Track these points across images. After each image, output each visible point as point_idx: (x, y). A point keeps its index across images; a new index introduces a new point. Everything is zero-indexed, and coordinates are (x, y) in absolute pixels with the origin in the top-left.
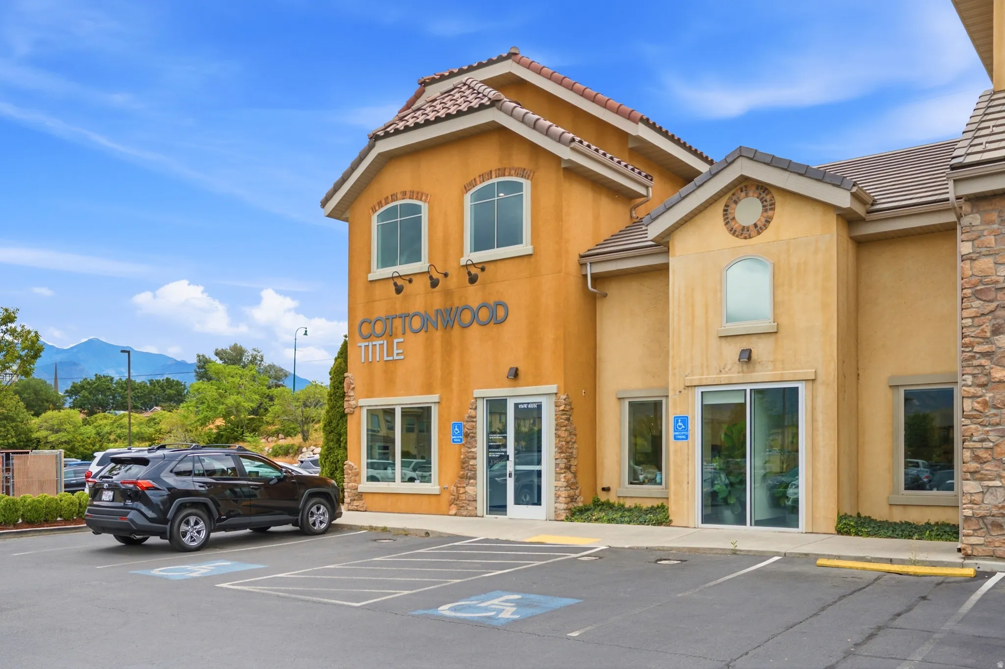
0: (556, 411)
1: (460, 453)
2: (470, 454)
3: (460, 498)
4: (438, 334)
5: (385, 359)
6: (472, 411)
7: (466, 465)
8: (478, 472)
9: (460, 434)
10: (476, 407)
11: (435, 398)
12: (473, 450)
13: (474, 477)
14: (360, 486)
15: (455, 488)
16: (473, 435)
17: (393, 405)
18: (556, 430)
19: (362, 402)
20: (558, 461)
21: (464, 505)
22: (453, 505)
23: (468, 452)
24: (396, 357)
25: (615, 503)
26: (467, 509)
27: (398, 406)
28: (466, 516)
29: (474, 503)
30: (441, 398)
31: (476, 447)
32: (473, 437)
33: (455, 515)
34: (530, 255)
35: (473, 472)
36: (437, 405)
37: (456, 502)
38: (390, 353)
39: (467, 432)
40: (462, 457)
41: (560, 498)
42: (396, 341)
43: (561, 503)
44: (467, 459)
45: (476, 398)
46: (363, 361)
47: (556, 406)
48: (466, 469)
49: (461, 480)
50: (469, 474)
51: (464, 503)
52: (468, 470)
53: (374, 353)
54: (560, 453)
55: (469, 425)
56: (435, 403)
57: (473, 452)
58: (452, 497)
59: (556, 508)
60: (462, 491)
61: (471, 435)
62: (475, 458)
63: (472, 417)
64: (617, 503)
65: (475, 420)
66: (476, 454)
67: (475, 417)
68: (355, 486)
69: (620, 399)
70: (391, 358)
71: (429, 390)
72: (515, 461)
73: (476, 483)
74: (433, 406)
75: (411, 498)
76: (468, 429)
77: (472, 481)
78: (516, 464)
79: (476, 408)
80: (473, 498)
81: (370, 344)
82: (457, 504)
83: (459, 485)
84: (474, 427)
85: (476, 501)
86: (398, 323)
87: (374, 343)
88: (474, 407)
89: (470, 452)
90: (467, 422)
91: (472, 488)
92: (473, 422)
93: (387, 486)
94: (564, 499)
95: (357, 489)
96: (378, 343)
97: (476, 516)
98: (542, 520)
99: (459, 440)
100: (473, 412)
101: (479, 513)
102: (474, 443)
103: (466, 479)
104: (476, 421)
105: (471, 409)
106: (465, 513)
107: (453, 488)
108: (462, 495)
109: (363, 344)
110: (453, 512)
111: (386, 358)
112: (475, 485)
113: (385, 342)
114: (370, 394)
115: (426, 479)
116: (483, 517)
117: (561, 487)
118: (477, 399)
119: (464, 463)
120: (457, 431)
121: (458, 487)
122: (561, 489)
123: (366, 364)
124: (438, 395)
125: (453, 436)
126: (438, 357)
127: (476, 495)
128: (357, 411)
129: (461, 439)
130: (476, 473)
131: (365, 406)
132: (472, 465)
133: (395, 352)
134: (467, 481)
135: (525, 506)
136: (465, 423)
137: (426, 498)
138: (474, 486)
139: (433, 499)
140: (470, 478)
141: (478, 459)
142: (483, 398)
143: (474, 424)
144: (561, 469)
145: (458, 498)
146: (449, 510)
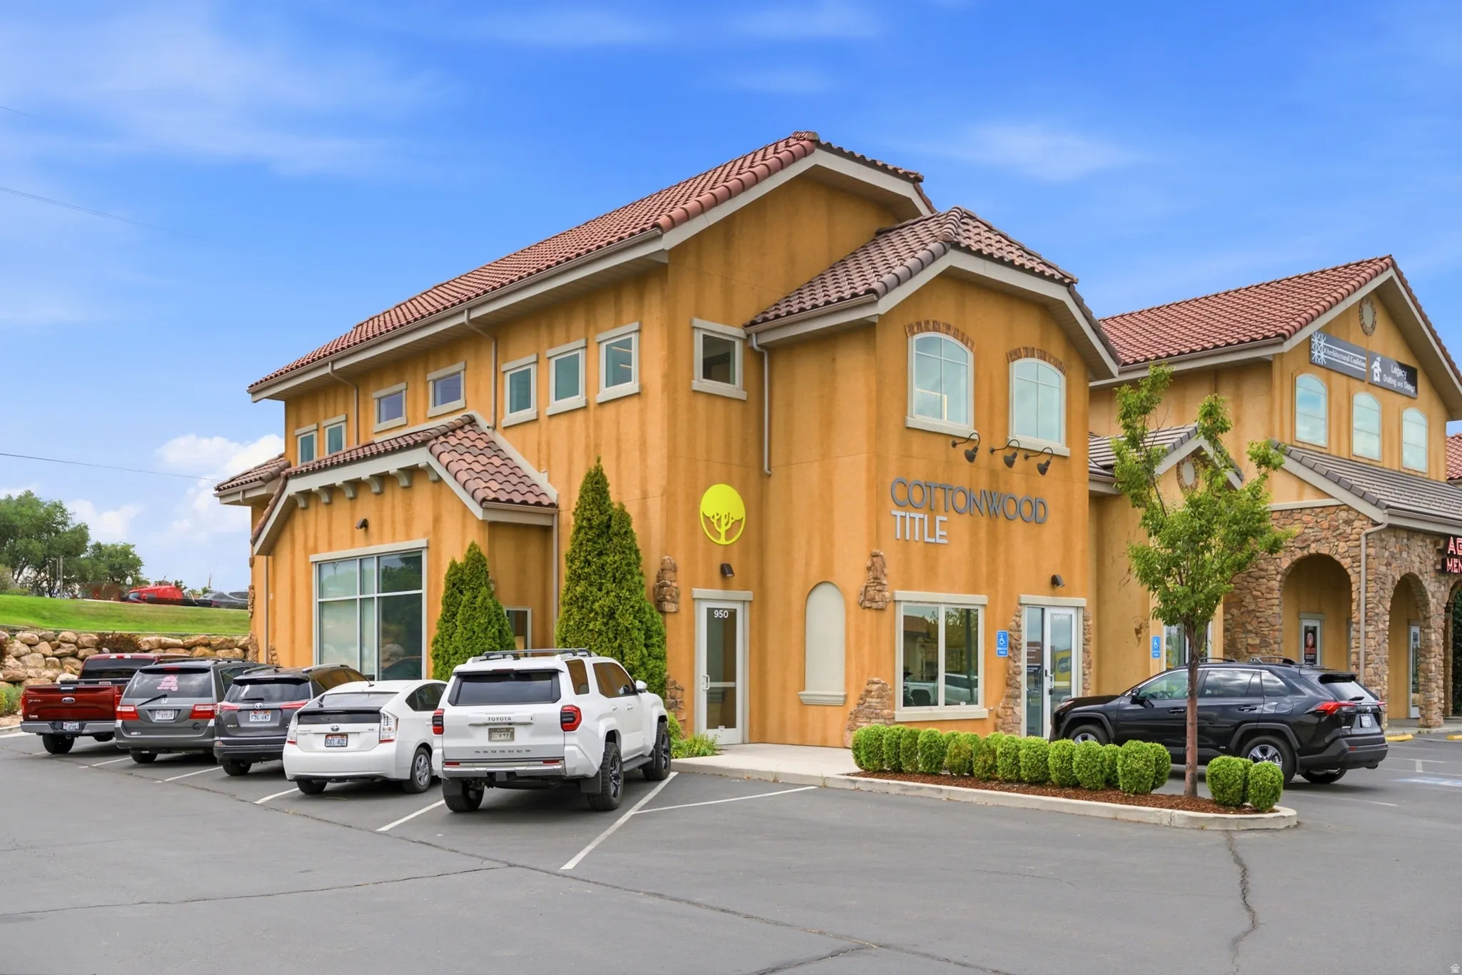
0: (1084, 626)
1: (1007, 668)
2: (1017, 669)
3: (1007, 721)
4: (984, 521)
5: (925, 540)
6: (1018, 618)
7: (1010, 682)
8: (1022, 690)
9: (1005, 646)
10: (1021, 614)
11: (982, 599)
12: (1019, 664)
13: (1018, 697)
14: (896, 713)
15: (1002, 710)
17: (936, 603)
18: (1084, 645)
19: (900, 594)
21: (1011, 729)
23: (1014, 667)
24: (939, 541)
27: (942, 605)
30: (987, 601)
31: (1021, 661)
32: (1020, 649)
34: (1065, 457)
35: (1017, 691)
36: (984, 609)
37: (1003, 726)
38: (932, 533)
39: (1014, 643)
42: (939, 518)
44: (1013, 675)
45: (1022, 604)
46: (898, 537)
47: (1085, 620)
48: (1010, 687)
49: (1008, 699)
50: (1014, 693)
51: (1011, 726)
52: (1013, 688)
53: (912, 528)
56: (981, 606)
57: (1019, 666)
58: (1000, 720)
60: (1009, 712)
62: (1020, 674)
63: (1019, 626)
65: (1020, 629)
66: (1021, 669)
67: (1021, 626)
68: (891, 714)
70: (932, 540)
71: (975, 590)
72: (1051, 677)
73: (1020, 703)
74: (979, 609)
76: (1015, 639)
77: (1016, 701)
79: (1021, 616)
80: (1020, 719)
81: (908, 514)
82: (1004, 729)
83: (1006, 706)
84: (1020, 638)
85: (1021, 723)
86: (939, 494)
87: (912, 515)
89: (1017, 666)
91: (1016, 709)
93: (929, 712)
95: (894, 718)
96: (918, 516)
99: (1005, 653)
100: (1019, 621)
102: (1020, 657)
104: (1021, 631)
105: (1017, 616)
107: (1000, 710)
108: (1009, 718)
109: (899, 513)
111: (927, 539)
112: (1019, 705)
113: (926, 516)
114: (907, 586)
115: (972, 700)
118: (1022, 606)
119: (1009, 680)
120: (1002, 642)
121: (1005, 708)
123: (900, 542)
124: (985, 596)
125: (998, 647)
126: (983, 548)
127: (1021, 716)
128: (890, 606)
130: (1019, 692)
131: (904, 601)
132: (1016, 682)
133: (938, 532)
134: (1012, 701)
136: (1010, 633)
137: (970, 724)
138: (1017, 707)
140: (1015, 698)
141: (1022, 675)
142: (1027, 605)
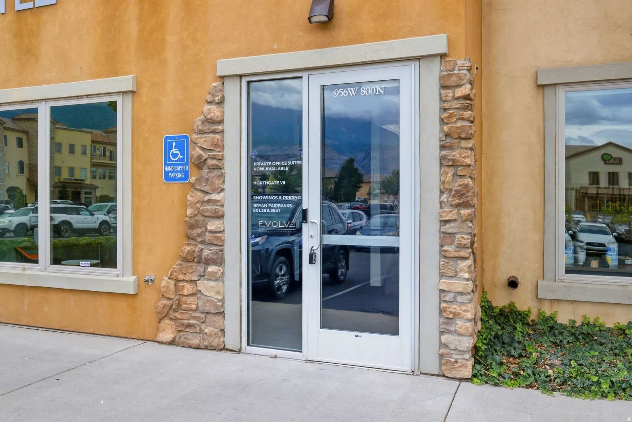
0: (442, 100)
1: (185, 204)
2: (209, 207)
3: (184, 306)
5: (17, 9)
6: (213, 107)
7: (199, 231)
8: (226, 248)
9: (183, 161)
10: (223, 98)
11: (123, 83)
12: (215, 197)
13: (219, 261)
15: (172, 282)
16: (214, 162)
17: (32, 101)
18: (442, 147)
20: (448, 228)
21: (192, 322)
22: (166, 321)
23: (203, 202)
24: (39, 2)
25: (529, 311)
26: (201, 332)
27: (43, 103)
28: (198, 348)
29: (217, 318)
30: (137, 81)
31: (223, 190)
32: (218, 167)
33: (172, 343)
35: (214, 248)
36: (129, 97)
37: (173, 315)
39: (200, 156)
40: (189, 212)
41: (460, 323)
43: (460, 335)
44: (200, 218)
45: (222, 78)
47: (444, 87)
48: (199, 240)
49: (185, 264)
50: (206, 252)
51: (194, 318)
52: (203, 242)
54: (458, 206)
55: (204, 141)
56: (124, 93)
57: (216, 201)
58: (165, 302)
59: (443, 345)
60: (188, 289)
61: (211, 162)
62: (221, 217)
63: (212, 122)
64: (534, 311)
65: (220, 127)
66: (222, 206)
67: (221, 122)
69: (542, 87)
70: (30, 5)
71: (111, 66)
72: (322, 224)
73: (223, 274)
74: (119, 100)
75: (72, 298)
76: (203, 149)
77: (211, 269)
78: (326, 230)
79: (221, 102)
80: (217, 307)
82: (176, 319)
83: (181, 277)
84: (218, 145)
85: (222, 314)
88: (217, 99)
89: (209, 201)
90: (202, 132)
91: (212, 284)
92: (214, 132)
94: (469, 325)
97: (224, 349)
98: (399, 372)
99: (181, 175)
100: (214, 111)
101: (231, 341)
102: (218, 182)
103: (199, 262)
104: (223, 131)
105: (210, 103)
106: (195, 341)
107: (165, 282)
108: (191, 299)
110: (167, 336)
111: (18, 6)
112: (220, 278)
115: (105, 260)
116: (239, 351)
117: (461, 294)
118: (226, 81)
119: (192, 227)
120: (175, 155)
121: (178, 281)
122: (459, 299)
124: (130, 77)
125: (166, 165)
127: (222, 300)
129: (186, 173)
130: (222, 251)
132: (211, 232)
134: (200, 268)
135: (353, 334)
136: (195, 136)
137: (105, 300)
138: (217, 280)
139: (122, 304)
140: (208, 262)
141: (226, 218)
142: (241, 76)
143: (218, 136)
144: (461, 246)
145: (179, 305)
146: (158, 330)
